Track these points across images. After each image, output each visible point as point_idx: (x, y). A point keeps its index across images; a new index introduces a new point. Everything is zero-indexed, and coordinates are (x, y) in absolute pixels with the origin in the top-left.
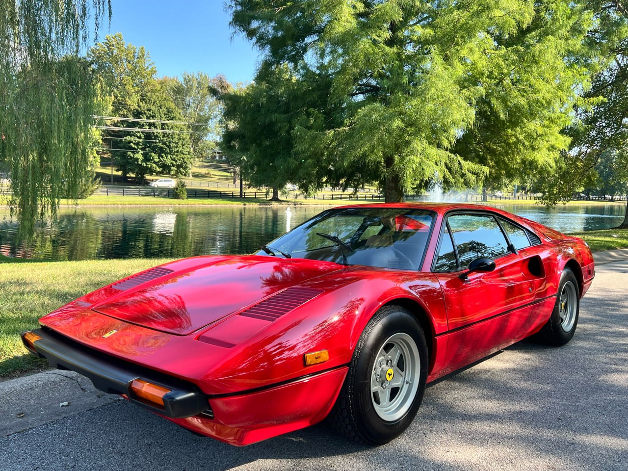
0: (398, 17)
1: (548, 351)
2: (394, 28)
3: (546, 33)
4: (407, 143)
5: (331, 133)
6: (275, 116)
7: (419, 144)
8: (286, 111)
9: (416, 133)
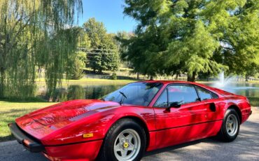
0: (187, 6)
1: (221, 144)
2: (186, 10)
3: (254, 9)
4: (190, 57)
5: (161, 53)
6: (139, 47)
7: (194, 57)
8: (144, 45)
9: (194, 52)
